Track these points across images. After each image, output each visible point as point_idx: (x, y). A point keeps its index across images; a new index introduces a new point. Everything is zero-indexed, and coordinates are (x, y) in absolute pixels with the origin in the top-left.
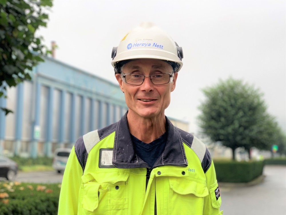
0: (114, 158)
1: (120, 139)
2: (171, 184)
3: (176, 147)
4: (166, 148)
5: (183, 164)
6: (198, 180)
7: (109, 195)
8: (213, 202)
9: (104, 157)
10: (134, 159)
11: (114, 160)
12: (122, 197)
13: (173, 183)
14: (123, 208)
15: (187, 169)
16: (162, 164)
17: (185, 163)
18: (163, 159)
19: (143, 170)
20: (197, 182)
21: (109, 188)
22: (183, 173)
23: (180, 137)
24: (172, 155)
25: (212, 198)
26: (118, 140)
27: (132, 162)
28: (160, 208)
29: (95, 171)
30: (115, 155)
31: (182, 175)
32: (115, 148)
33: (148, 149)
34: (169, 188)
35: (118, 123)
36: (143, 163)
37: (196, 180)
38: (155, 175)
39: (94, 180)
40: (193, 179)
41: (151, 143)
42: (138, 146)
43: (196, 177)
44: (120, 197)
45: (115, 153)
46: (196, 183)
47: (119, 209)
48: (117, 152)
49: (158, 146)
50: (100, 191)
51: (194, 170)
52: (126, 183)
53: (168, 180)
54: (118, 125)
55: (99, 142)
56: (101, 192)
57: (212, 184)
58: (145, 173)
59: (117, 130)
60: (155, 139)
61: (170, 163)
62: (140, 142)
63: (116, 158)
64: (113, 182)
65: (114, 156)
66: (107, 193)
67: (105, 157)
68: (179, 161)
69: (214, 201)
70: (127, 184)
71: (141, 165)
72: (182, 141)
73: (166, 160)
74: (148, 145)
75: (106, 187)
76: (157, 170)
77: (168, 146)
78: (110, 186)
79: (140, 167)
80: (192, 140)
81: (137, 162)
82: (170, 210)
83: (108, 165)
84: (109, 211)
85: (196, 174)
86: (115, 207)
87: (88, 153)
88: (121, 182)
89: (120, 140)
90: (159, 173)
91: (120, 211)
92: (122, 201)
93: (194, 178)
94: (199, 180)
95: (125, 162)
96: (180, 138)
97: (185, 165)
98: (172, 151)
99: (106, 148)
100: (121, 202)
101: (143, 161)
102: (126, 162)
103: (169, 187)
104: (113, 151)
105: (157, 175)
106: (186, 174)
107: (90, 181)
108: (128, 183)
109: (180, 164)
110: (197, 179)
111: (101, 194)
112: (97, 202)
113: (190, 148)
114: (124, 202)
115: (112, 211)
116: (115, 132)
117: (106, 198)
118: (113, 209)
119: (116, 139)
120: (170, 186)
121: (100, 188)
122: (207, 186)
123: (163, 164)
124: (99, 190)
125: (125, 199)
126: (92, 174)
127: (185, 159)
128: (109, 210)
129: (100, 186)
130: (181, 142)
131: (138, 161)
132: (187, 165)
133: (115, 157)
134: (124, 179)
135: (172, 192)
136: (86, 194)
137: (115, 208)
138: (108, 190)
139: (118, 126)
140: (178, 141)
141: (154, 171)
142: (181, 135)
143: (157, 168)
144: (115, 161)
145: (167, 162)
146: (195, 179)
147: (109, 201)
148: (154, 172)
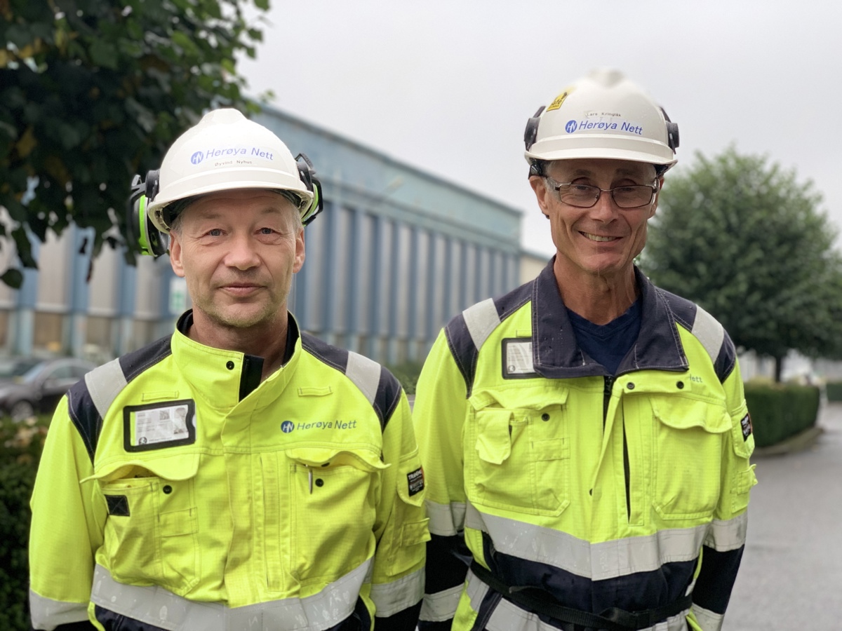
0: (537, 358)
1: (543, 318)
2: (655, 408)
3: (661, 331)
4: (641, 333)
5: (677, 366)
6: (709, 398)
7: (530, 432)
8: (736, 444)
9: (513, 357)
10: (576, 360)
11: (537, 362)
12: (556, 436)
13: (659, 406)
14: (559, 457)
15: (687, 378)
16: (635, 367)
17: (683, 365)
18: (637, 356)
19: (596, 380)
20: (708, 402)
21: (529, 419)
22: (680, 385)
23: (668, 309)
24: (655, 347)
25: (735, 436)
26: (539, 320)
27: (574, 364)
28: (636, 456)
29: (495, 386)
30: (536, 350)
31: (676, 390)
32: (536, 337)
33: (602, 338)
34: (651, 417)
35: (536, 283)
36: (597, 367)
37: (705, 398)
38: (623, 390)
39: (495, 404)
40: (698, 396)
41: (608, 325)
42: (582, 331)
43: (705, 393)
44: (552, 435)
45: (536, 347)
46: (705, 404)
47: (553, 458)
48: (540, 344)
49: (623, 331)
50: (513, 423)
51: (700, 378)
52: (562, 408)
53: (650, 401)
54: (535, 286)
55: (499, 325)
56: (515, 426)
57: (737, 407)
58: (600, 388)
59: (535, 299)
60: (616, 317)
61: (652, 364)
62: (584, 321)
63: (541, 358)
64: (537, 406)
65: (536, 355)
66: (526, 428)
67: (515, 355)
68: (669, 361)
69: (739, 443)
70: (566, 409)
71: (593, 370)
72: (673, 318)
73: (643, 360)
74: (602, 328)
75: (522, 417)
76: (625, 380)
77: (644, 330)
78: (530, 414)
79: (590, 375)
80: (695, 316)
81: (584, 364)
82: (655, 460)
83: (522, 372)
84: (531, 464)
85: (704, 388)
86: (543, 455)
87: (478, 349)
88: (553, 407)
89: (544, 321)
90: (631, 385)
91: (554, 463)
92: (557, 443)
93: (701, 395)
94: (712, 399)
95: (560, 366)
96: (669, 313)
97: (683, 368)
98: (654, 340)
99: (514, 336)
100: (555, 444)
101: (594, 361)
102: (562, 364)
103: (651, 414)
104: (531, 343)
105: (627, 391)
106: (687, 387)
107: (488, 406)
108: (567, 406)
109: (673, 367)
110: (709, 396)
111: (514, 430)
112: (508, 446)
113: (690, 332)
114: (560, 445)
115: (538, 463)
116: (530, 303)
117: (524, 438)
118: (541, 459)
119: (535, 317)
120: (653, 412)
121: (512, 417)
122: (728, 411)
123: (638, 368)
124: (510, 422)
125: (563, 439)
126: (492, 392)
127: (683, 355)
128: (532, 462)
129: (512, 415)
130: (672, 321)
131: (586, 363)
132: (688, 369)
133: (538, 356)
134: (560, 398)
135: (658, 425)
136: (483, 432)
137: (545, 457)
138: (527, 423)
139: (535, 290)
140: (664, 319)
141: (619, 382)
142: (671, 307)
143: (626, 376)
144: (539, 364)
145: (645, 362)
146: (703, 397)
147: (530, 445)
148: (620, 385)
